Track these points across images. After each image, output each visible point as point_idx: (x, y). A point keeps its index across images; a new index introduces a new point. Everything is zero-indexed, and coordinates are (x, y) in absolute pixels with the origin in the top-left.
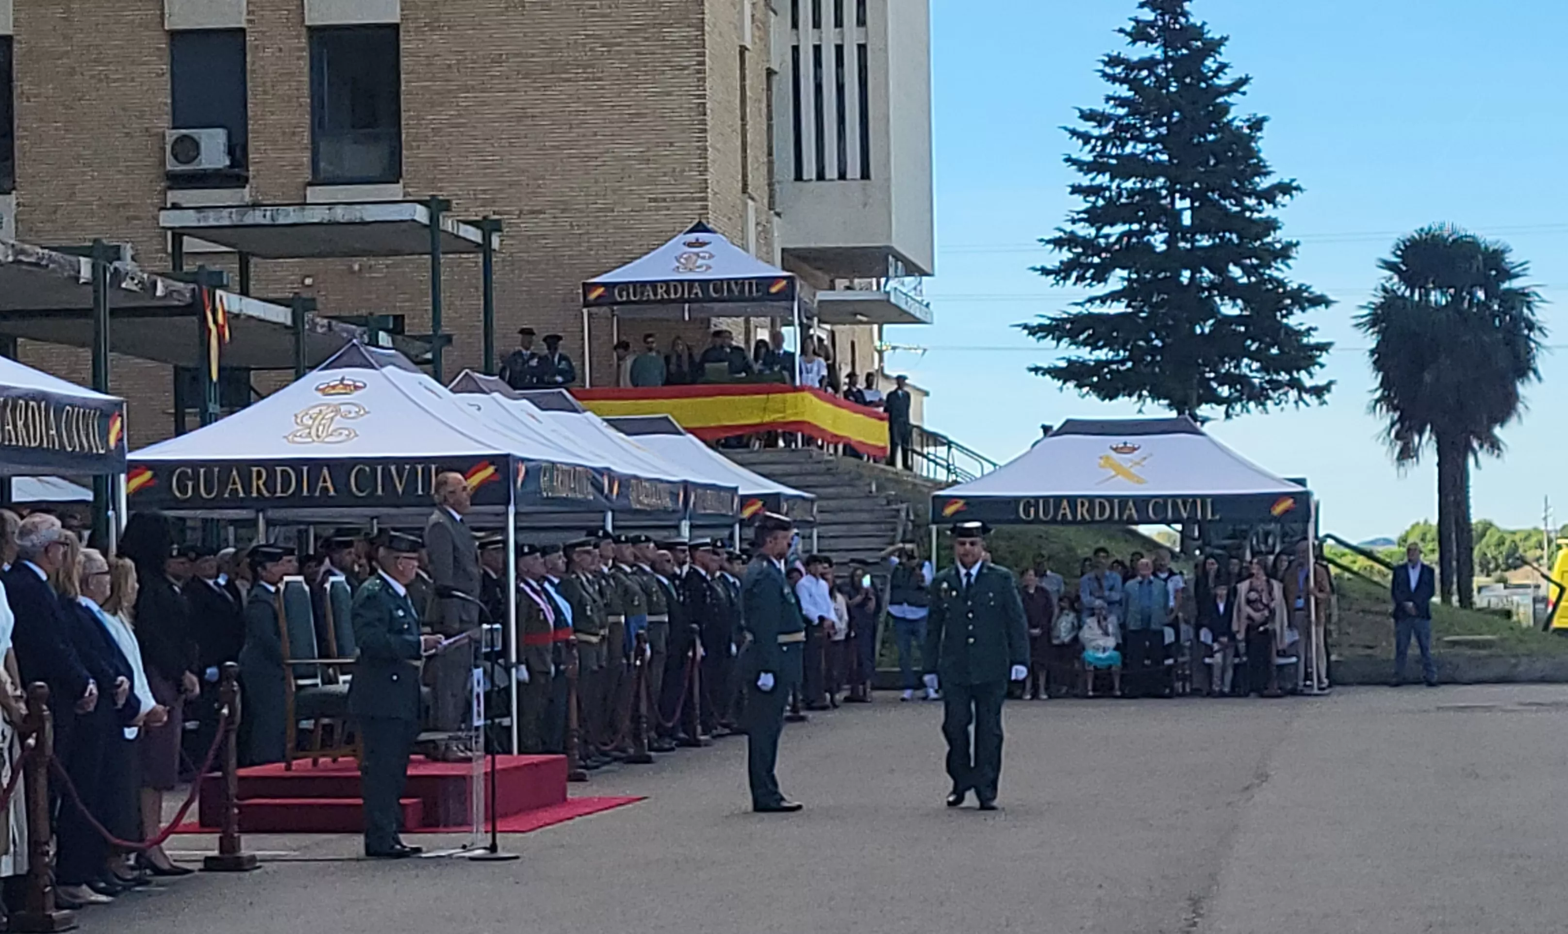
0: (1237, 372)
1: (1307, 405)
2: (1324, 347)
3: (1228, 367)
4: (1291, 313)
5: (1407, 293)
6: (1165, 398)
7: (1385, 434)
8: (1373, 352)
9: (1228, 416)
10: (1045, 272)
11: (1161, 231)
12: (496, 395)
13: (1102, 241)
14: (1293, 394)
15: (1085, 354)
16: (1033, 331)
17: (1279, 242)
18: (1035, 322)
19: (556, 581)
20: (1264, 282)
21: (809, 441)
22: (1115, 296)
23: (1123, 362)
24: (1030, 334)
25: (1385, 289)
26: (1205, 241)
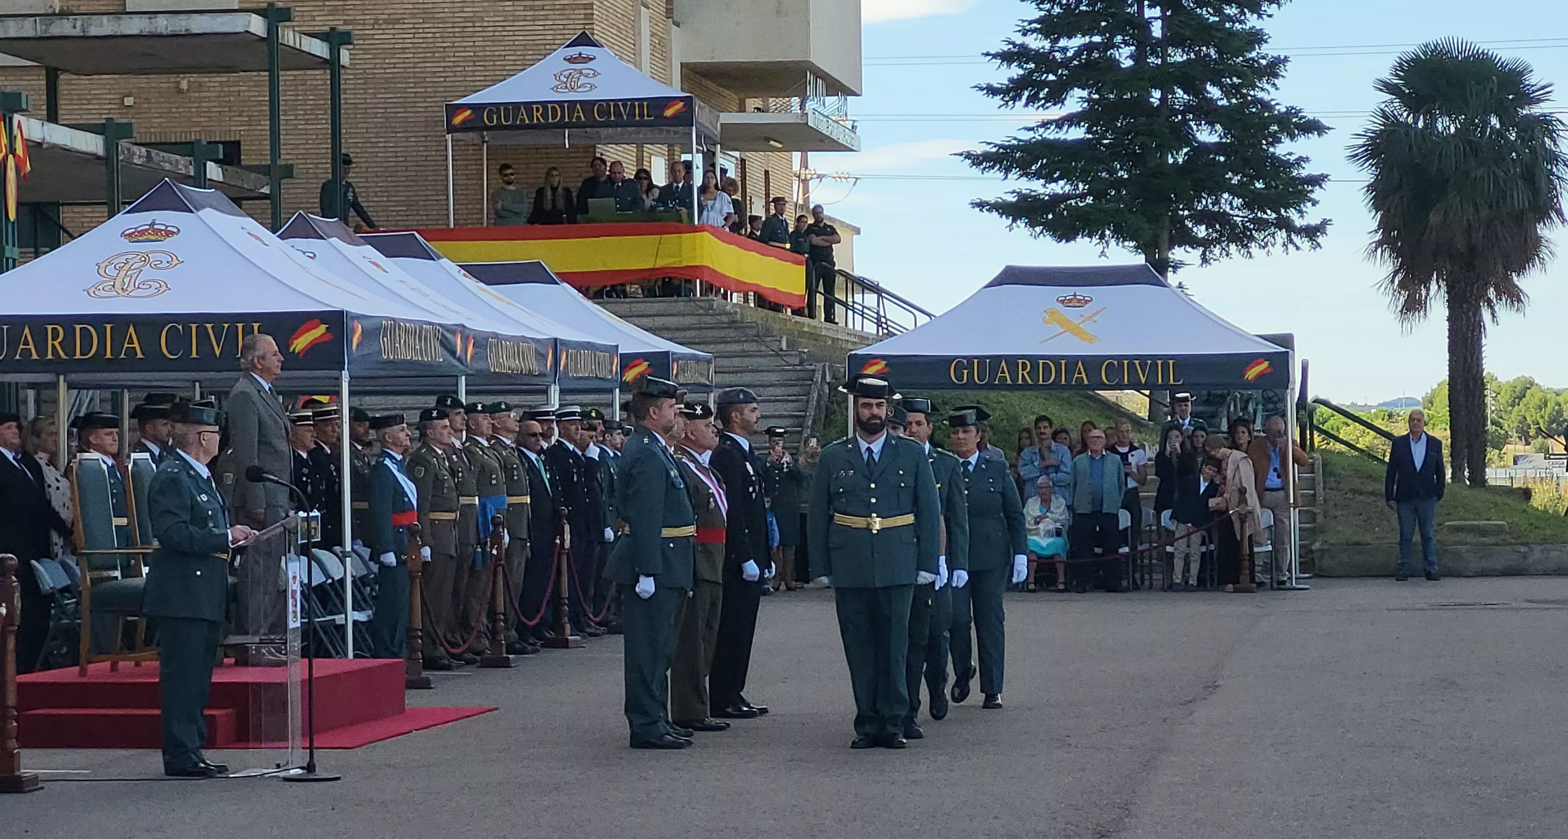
0: (1216, 209)
1: (1298, 248)
2: (1317, 181)
3: (1205, 202)
4: (1279, 141)
5: (1410, 120)
6: (1132, 240)
7: (1387, 282)
8: (1371, 188)
9: (1205, 260)
10: (992, 91)
11: (1127, 44)
12: (334, 240)
13: (1058, 55)
14: (1282, 235)
15: (1037, 187)
16: (977, 160)
17: (1263, 58)
18: (979, 149)
19: (399, 457)
20: (1245, 104)
21: (709, 288)
22: (1072, 120)
23: (1083, 196)
24: (973, 164)
25: (1385, 115)
26: (1178, 56)
